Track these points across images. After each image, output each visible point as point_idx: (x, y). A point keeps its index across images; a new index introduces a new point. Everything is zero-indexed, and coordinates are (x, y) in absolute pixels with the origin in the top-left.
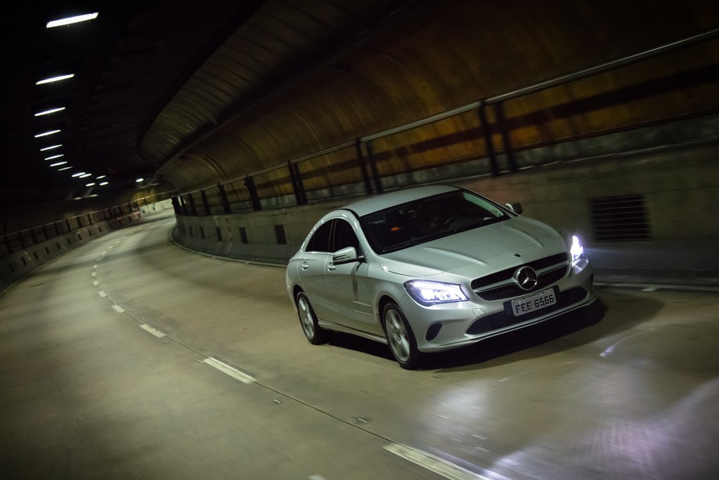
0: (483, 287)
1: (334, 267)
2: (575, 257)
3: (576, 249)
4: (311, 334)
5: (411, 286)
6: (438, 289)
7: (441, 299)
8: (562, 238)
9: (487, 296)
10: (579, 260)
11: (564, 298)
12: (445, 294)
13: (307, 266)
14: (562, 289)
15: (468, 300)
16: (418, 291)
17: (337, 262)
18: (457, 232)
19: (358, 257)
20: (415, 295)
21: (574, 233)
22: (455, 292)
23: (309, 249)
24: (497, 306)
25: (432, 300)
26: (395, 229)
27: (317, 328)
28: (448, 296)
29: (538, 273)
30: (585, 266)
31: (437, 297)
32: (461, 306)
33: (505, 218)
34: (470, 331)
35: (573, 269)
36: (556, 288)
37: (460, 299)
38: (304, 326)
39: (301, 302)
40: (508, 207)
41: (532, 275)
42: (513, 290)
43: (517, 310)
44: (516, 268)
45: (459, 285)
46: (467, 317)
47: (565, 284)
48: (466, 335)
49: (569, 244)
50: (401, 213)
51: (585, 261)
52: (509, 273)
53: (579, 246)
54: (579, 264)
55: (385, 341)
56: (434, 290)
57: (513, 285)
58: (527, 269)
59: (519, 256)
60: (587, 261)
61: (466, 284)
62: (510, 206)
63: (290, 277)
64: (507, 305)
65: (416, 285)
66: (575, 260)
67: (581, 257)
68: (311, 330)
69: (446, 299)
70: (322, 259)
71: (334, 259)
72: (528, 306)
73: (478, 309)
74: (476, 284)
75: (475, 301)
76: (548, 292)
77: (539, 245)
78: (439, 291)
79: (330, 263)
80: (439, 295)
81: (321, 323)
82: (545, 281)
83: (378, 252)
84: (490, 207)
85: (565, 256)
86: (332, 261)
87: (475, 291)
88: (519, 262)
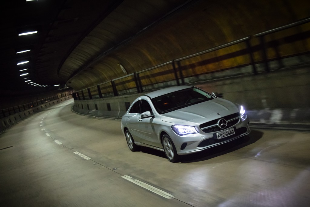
0: (204, 128)
1: (141, 119)
2: (242, 114)
3: (242, 111)
4: (131, 147)
5: (174, 127)
6: (186, 128)
7: (187, 133)
8: (236, 107)
9: (206, 131)
10: (243, 116)
11: (238, 131)
12: (188, 130)
13: (130, 119)
14: (237, 128)
15: (198, 133)
16: (177, 130)
17: (143, 117)
18: (192, 105)
19: (151, 115)
20: (176, 131)
21: (241, 104)
22: (193, 130)
23: (130, 112)
24: (210, 135)
25: (183, 133)
26: (165, 104)
27: (134, 145)
28: (190, 131)
29: (227, 121)
30: (246, 118)
31: (185, 132)
32: (195, 135)
33: (212, 98)
34: (199, 146)
35: (241, 120)
36: (235, 128)
37: (195, 132)
38: (129, 144)
39: (127, 134)
40: (213, 94)
41: (225, 122)
42: (217, 129)
43: (219, 137)
44: (218, 120)
45: (194, 127)
46: (198, 140)
47: (238, 126)
48: (198, 148)
49: (239, 109)
50: (168, 97)
51: (246, 116)
52: (215, 121)
53: (243, 110)
54: (244, 117)
55: (163, 150)
56: (184, 129)
57: (217, 126)
58: (223, 120)
59: (219, 114)
60: (247, 116)
61: (197, 126)
62: (214, 94)
63: (123, 123)
64: (215, 135)
65: (176, 127)
66: (242, 116)
67: (244, 114)
68: (132, 145)
69: (189, 132)
70: (136, 116)
71: (141, 116)
72: (223, 135)
73: (202, 137)
74: (201, 126)
75: (201, 133)
76: (231, 129)
77: (227, 109)
78: (186, 129)
79: (140, 118)
80: (186, 131)
81: (135, 143)
82: (230, 124)
83: (160, 113)
84: (205, 94)
85: (238, 114)
86: (140, 117)
87: (201, 129)
88: (219, 117)
